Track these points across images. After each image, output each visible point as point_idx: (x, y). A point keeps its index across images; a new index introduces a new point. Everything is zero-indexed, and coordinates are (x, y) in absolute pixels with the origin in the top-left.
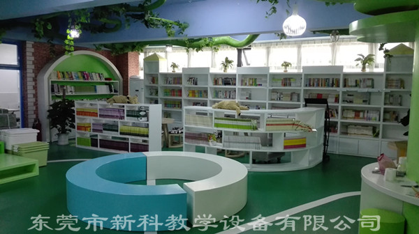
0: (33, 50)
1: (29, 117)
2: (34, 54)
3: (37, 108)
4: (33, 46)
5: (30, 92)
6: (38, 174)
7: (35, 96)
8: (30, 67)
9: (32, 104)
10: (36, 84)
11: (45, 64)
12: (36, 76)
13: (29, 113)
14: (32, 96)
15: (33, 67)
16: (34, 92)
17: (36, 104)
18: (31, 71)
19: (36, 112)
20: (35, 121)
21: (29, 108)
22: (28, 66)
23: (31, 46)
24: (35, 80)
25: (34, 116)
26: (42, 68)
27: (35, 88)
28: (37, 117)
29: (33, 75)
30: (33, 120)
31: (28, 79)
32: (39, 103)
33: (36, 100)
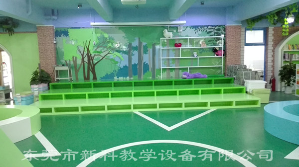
0: (273, 32)
1: (268, 74)
2: (273, 35)
3: (273, 69)
4: (273, 30)
5: (270, 59)
6: (260, 106)
7: (273, 61)
8: (271, 43)
9: (271, 66)
10: (274, 54)
11: (281, 40)
12: (274, 49)
13: (268, 72)
14: (271, 61)
15: (273, 43)
16: (272, 59)
17: (273, 66)
18: (271, 46)
19: (273, 72)
20: (272, 77)
21: (268, 69)
22: (269, 43)
23: (272, 30)
24: (273, 51)
25: (272, 74)
26: (278, 43)
27: (273, 56)
28: (273, 74)
29: (272, 48)
30: (271, 77)
31: (269, 51)
32: (275, 65)
33: (274, 64)
